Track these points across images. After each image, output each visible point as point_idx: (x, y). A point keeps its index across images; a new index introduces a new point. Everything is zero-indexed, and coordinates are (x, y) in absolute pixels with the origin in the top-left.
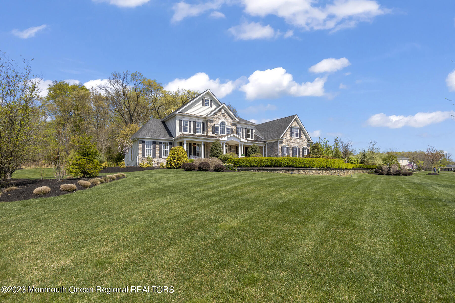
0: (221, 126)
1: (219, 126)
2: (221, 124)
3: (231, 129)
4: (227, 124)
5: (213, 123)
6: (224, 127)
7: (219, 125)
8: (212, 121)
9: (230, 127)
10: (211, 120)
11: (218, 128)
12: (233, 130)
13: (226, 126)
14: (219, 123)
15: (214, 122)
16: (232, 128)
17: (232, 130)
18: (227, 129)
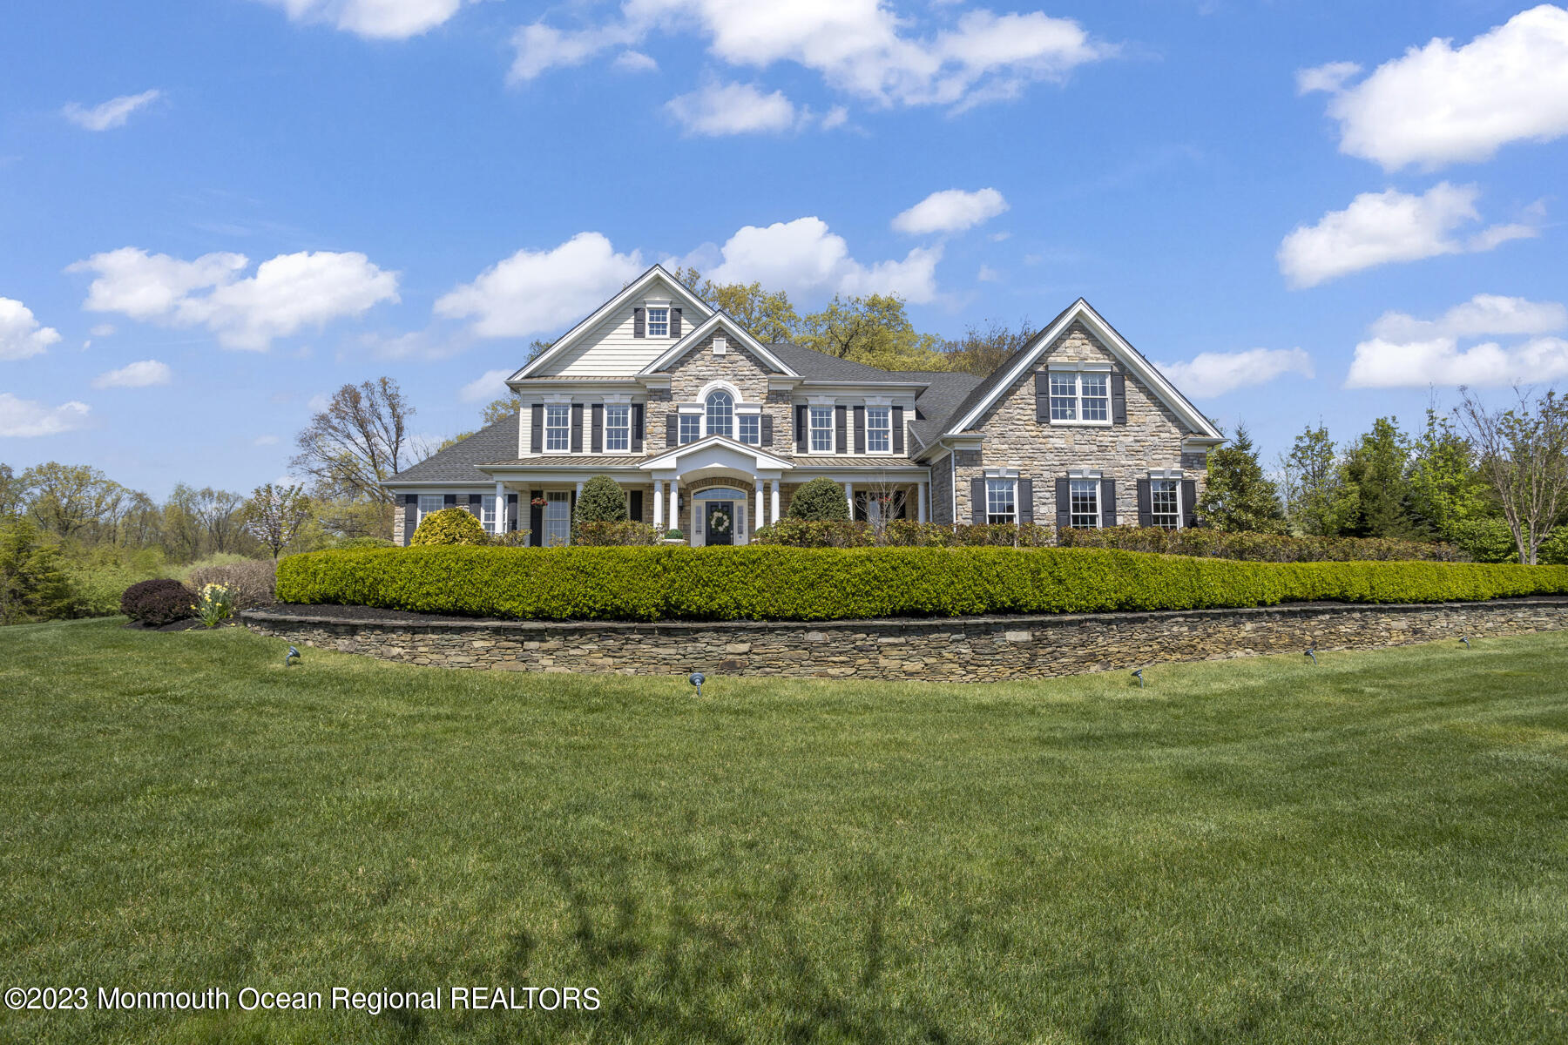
0: (710, 411)
1: (705, 412)
2: (710, 400)
3: (763, 416)
4: (738, 398)
5: (671, 399)
6: (729, 411)
7: (701, 406)
8: (665, 395)
9: (758, 411)
10: (662, 391)
11: (696, 418)
12: (776, 422)
13: (738, 406)
14: (701, 399)
15: (675, 397)
16: (767, 411)
17: (768, 421)
18: (743, 418)
